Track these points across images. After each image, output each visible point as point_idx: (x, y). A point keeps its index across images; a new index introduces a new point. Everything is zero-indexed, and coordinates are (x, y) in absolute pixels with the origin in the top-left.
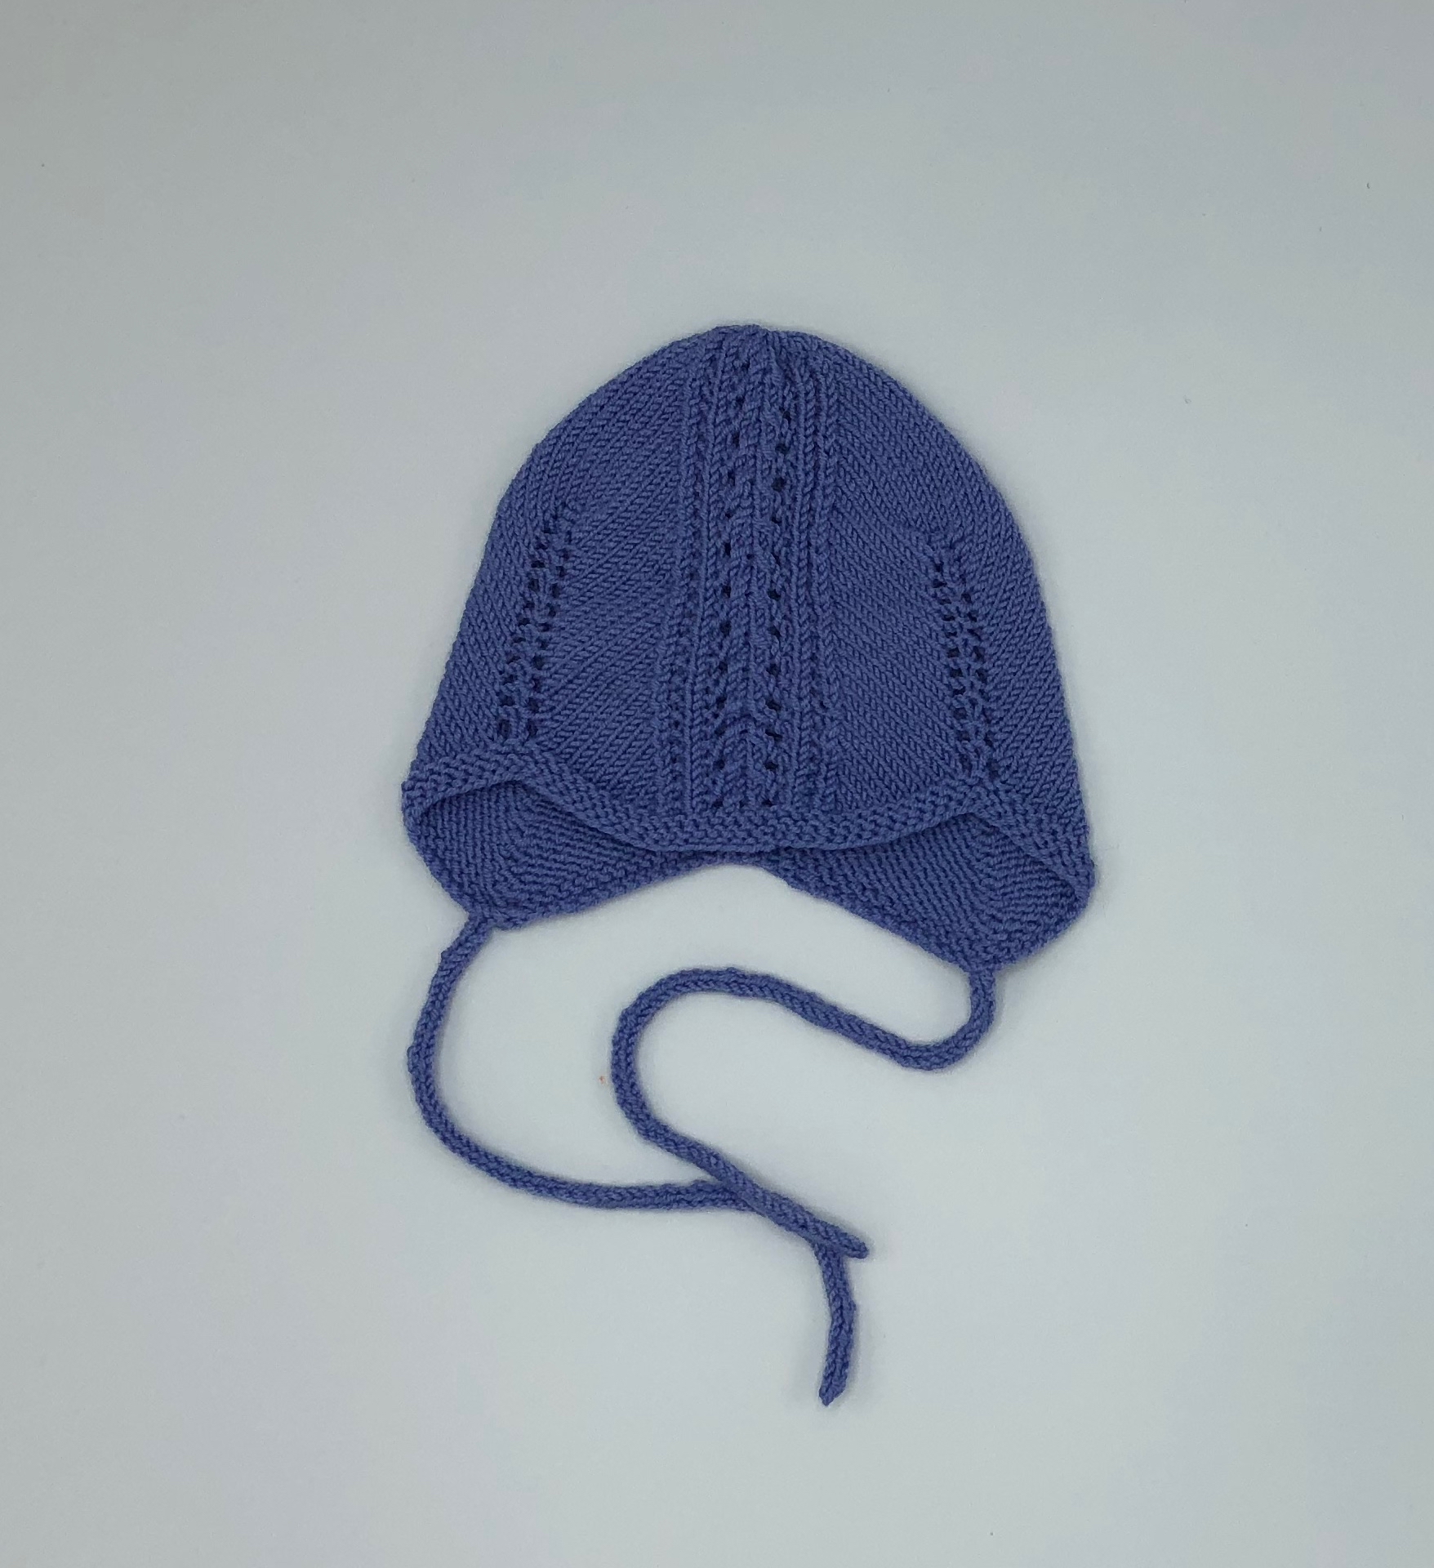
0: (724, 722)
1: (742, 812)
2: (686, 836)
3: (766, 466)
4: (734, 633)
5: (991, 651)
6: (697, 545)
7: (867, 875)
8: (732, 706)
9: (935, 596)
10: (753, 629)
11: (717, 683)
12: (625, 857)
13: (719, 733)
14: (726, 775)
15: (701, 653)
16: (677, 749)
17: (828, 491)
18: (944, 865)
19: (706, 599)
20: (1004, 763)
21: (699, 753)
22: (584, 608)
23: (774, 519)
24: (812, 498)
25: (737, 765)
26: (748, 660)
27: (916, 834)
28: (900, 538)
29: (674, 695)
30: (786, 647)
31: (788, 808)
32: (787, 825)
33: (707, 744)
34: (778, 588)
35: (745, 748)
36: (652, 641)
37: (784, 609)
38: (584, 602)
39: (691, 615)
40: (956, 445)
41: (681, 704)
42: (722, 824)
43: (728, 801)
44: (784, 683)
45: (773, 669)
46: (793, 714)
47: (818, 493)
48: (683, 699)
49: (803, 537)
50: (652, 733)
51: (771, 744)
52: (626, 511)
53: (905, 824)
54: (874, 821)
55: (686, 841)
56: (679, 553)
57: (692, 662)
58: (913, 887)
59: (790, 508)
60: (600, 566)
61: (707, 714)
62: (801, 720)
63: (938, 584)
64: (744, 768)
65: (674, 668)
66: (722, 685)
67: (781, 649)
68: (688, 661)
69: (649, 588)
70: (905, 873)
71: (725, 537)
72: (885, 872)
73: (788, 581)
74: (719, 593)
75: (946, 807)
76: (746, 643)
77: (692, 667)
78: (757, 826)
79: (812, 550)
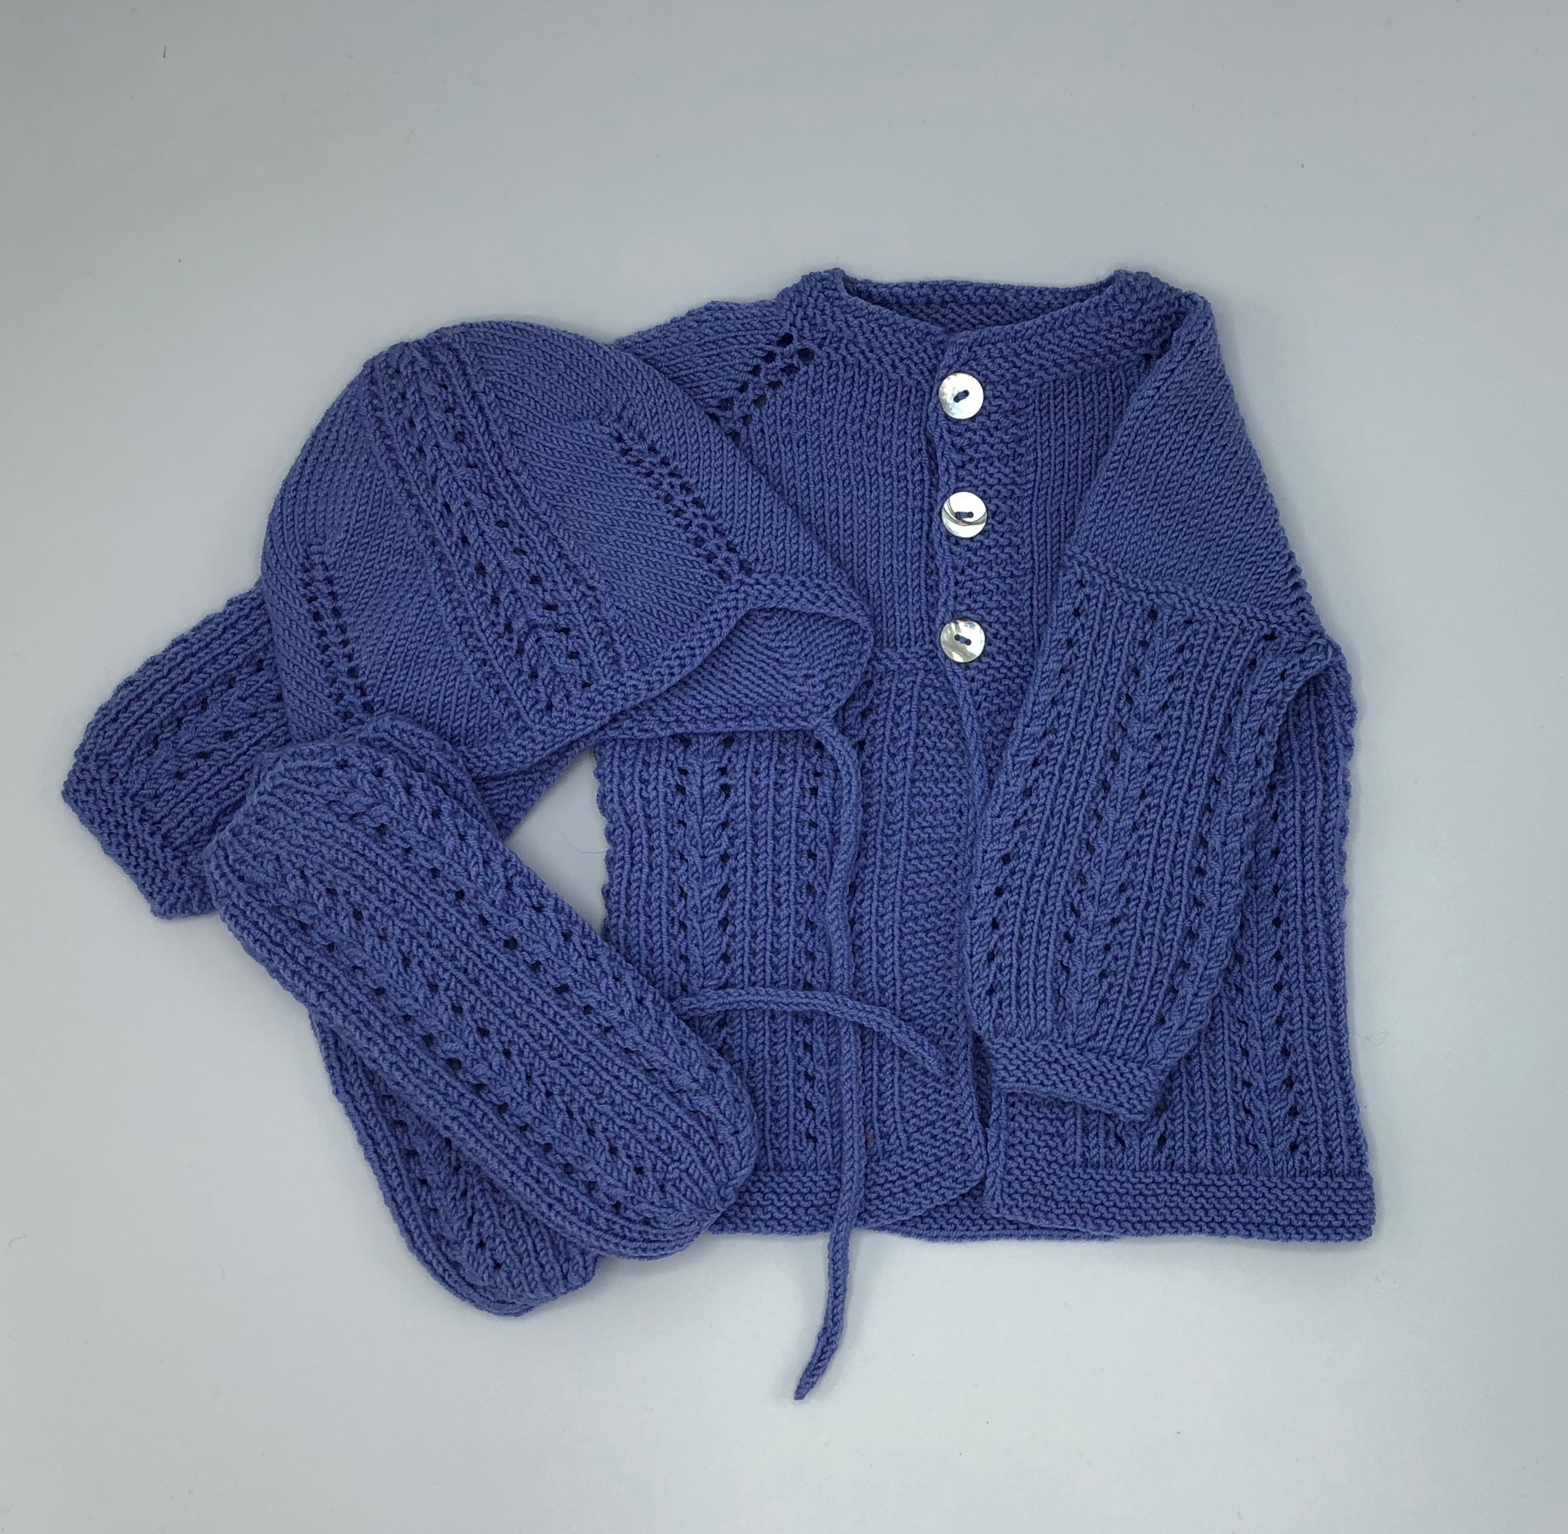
0: (519, 641)
1: (570, 703)
2: (540, 746)
3: (442, 427)
4: (489, 569)
5: (693, 481)
6: (423, 517)
7: (694, 698)
8: (518, 625)
9: (629, 462)
10: (501, 558)
11: (498, 615)
12: (511, 787)
13: (520, 651)
14: (543, 680)
15: (472, 598)
16: (495, 681)
17: (500, 421)
18: (748, 658)
19: (453, 555)
20: (751, 559)
21: (513, 675)
22: (366, 614)
23: (469, 466)
24: (490, 434)
25: (547, 669)
26: (511, 583)
27: (717, 649)
28: (576, 430)
29: (470, 642)
30: (534, 558)
31: (605, 682)
32: (611, 696)
33: (515, 665)
34: (502, 517)
35: (546, 652)
36: (431, 609)
37: (517, 530)
38: (363, 610)
39: (450, 573)
40: (582, 339)
41: (480, 645)
42: (561, 722)
43: (555, 701)
44: (549, 585)
45: (535, 580)
46: (569, 606)
47: (493, 427)
48: (479, 640)
49: (500, 467)
50: (468, 680)
51: (564, 637)
52: (357, 521)
53: (703, 646)
54: (678, 657)
55: (543, 749)
56: (413, 531)
57: (470, 608)
58: (734, 688)
59: (478, 451)
60: (362, 575)
61: (503, 642)
62: (579, 607)
63: (625, 452)
64: (553, 668)
65: (459, 620)
66: (503, 614)
67: (531, 562)
68: (466, 610)
69: (407, 571)
70: (722, 681)
71: (440, 500)
72: (707, 688)
73: (507, 508)
74: (460, 545)
75: (728, 617)
76: (503, 572)
77: (472, 613)
78: (588, 708)
79: (513, 475)
